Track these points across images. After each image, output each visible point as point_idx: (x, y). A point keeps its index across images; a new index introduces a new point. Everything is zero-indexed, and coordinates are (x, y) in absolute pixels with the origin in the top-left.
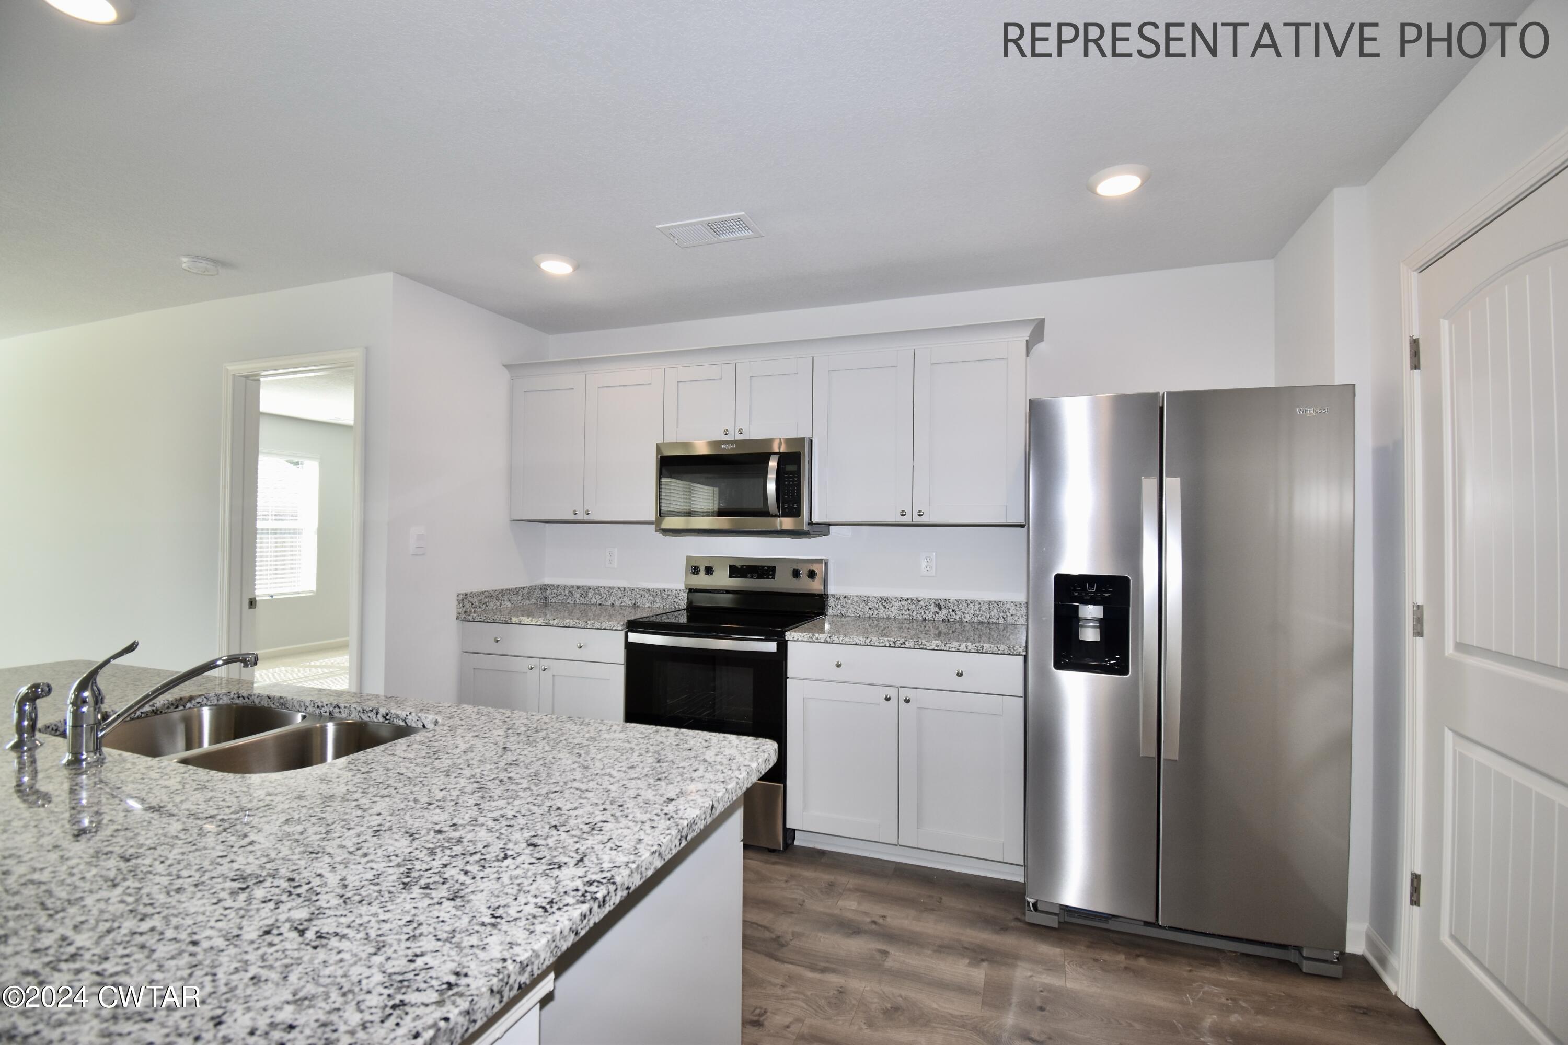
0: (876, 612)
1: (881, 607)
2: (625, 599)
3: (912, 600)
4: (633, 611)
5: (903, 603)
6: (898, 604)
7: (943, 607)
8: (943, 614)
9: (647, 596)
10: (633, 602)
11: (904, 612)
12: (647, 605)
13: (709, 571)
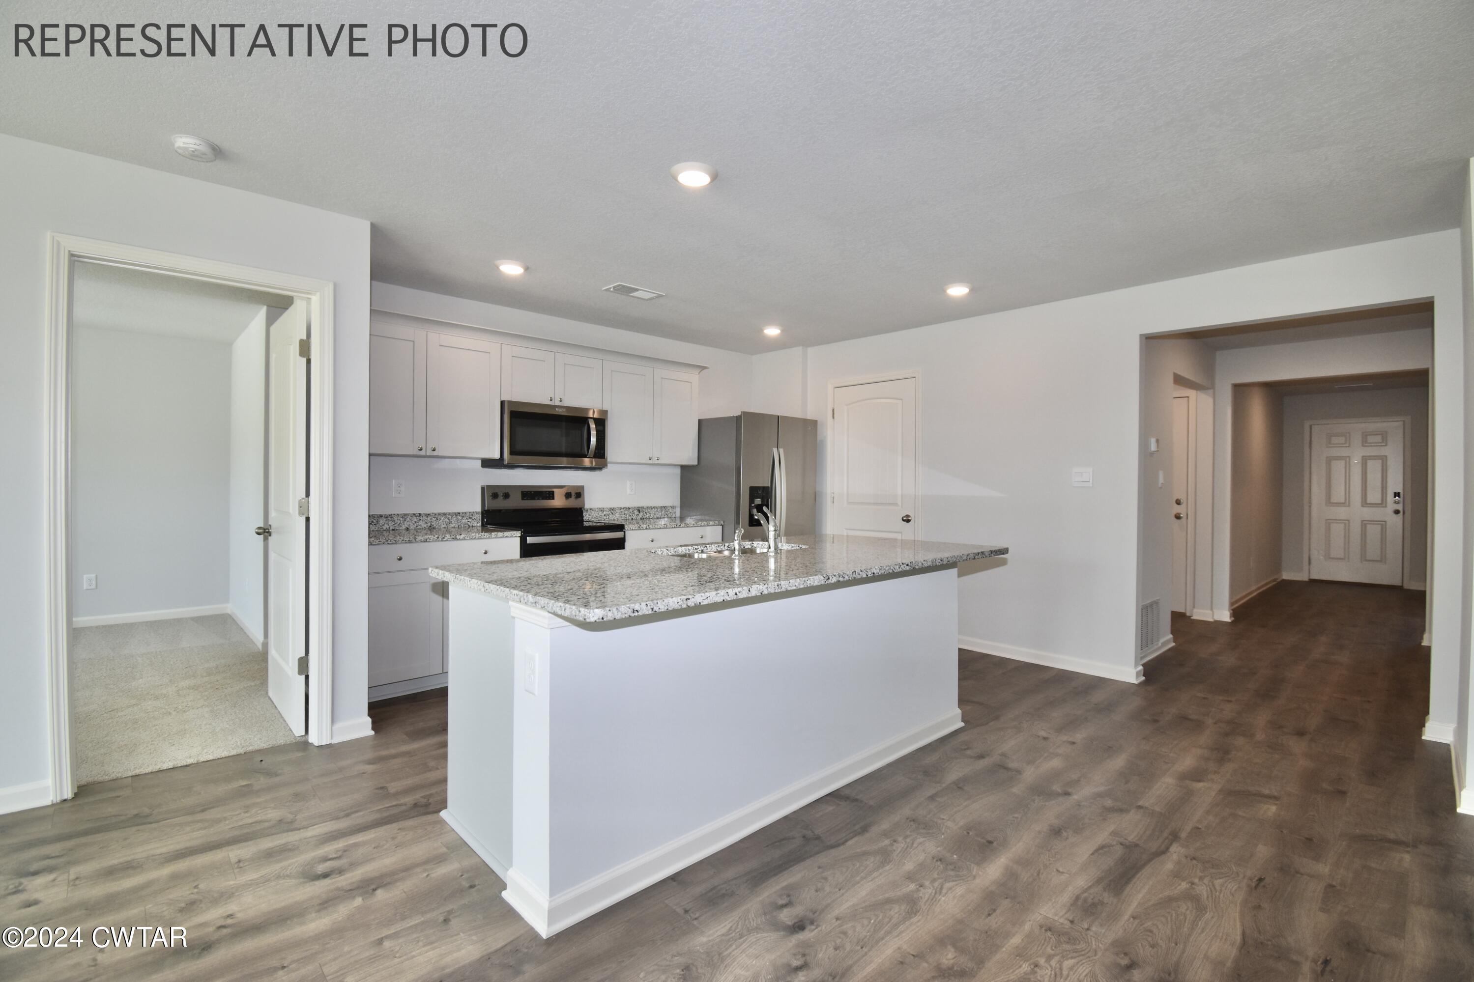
0: (608, 517)
1: (611, 514)
2: (421, 523)
3: (626, 508)
4: (429, 532)
5: (622, 510)
6: (619, 511)
7: (641, 511)
8: (641, 515)
9: (442, 518)
10: (429, 525)
11: (622, 516)
12: (443, 526)
13: (507, 496)
